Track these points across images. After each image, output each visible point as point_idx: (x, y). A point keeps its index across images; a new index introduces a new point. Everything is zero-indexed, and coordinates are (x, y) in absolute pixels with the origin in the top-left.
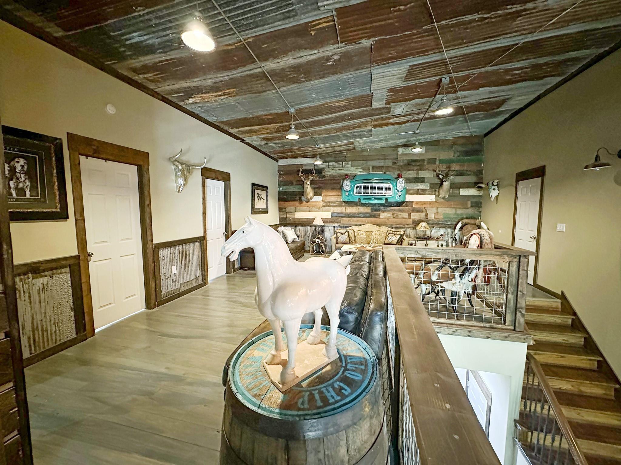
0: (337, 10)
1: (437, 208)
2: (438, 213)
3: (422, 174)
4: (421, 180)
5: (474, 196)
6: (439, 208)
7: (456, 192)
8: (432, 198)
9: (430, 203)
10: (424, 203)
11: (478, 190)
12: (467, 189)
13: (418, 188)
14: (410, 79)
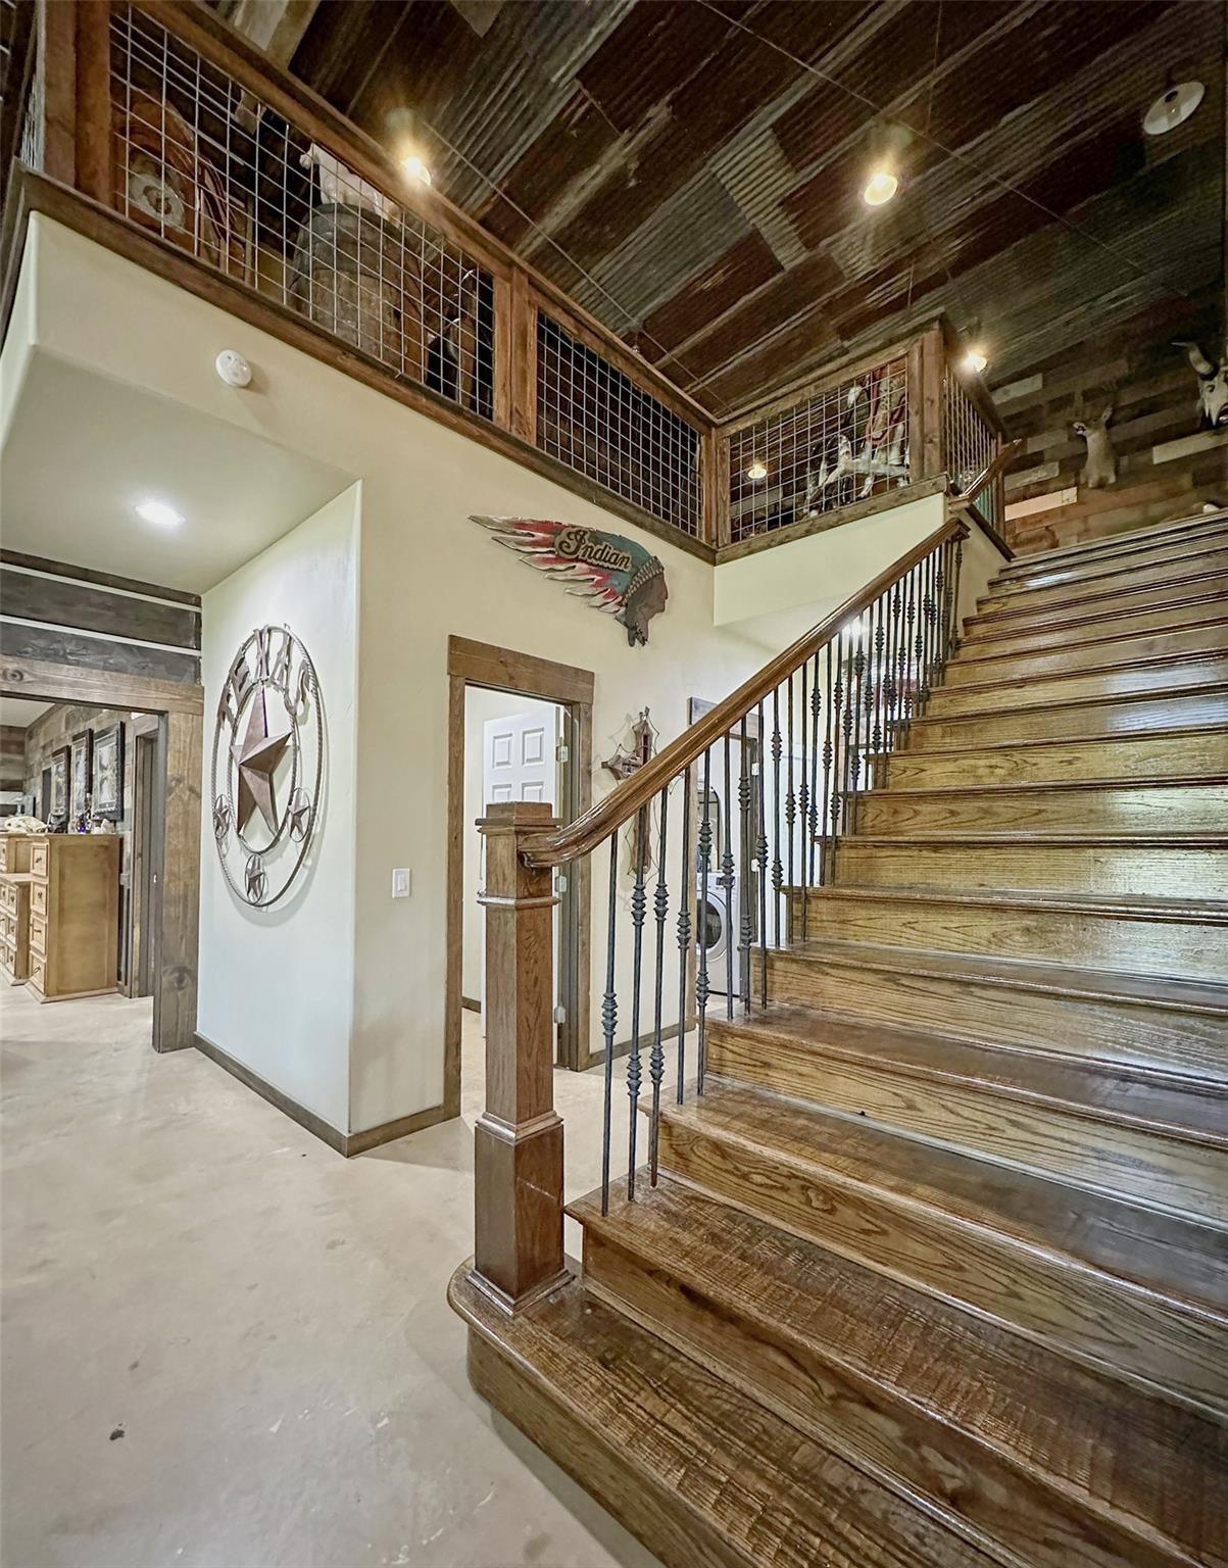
0: (578, 76)
1: (1085, 518)
2: (1087, 530)
3: (1034, 446)
4: (1035, 461)
5: (1200, 456)
6: (1090, 518)
7: (1141, 459)
8: (1070, 495)
9: (1063, 510)
10: (1047, 514)
11: (1215, 434)
12: (1176, 443)
13: (1027, 481)
14: (805, 161)
